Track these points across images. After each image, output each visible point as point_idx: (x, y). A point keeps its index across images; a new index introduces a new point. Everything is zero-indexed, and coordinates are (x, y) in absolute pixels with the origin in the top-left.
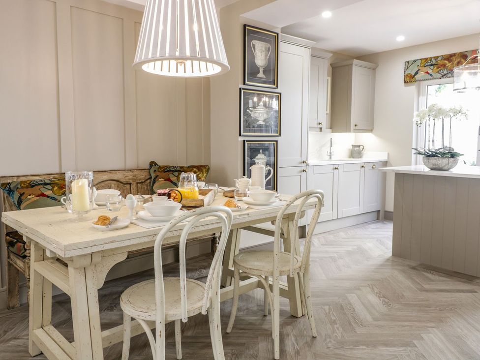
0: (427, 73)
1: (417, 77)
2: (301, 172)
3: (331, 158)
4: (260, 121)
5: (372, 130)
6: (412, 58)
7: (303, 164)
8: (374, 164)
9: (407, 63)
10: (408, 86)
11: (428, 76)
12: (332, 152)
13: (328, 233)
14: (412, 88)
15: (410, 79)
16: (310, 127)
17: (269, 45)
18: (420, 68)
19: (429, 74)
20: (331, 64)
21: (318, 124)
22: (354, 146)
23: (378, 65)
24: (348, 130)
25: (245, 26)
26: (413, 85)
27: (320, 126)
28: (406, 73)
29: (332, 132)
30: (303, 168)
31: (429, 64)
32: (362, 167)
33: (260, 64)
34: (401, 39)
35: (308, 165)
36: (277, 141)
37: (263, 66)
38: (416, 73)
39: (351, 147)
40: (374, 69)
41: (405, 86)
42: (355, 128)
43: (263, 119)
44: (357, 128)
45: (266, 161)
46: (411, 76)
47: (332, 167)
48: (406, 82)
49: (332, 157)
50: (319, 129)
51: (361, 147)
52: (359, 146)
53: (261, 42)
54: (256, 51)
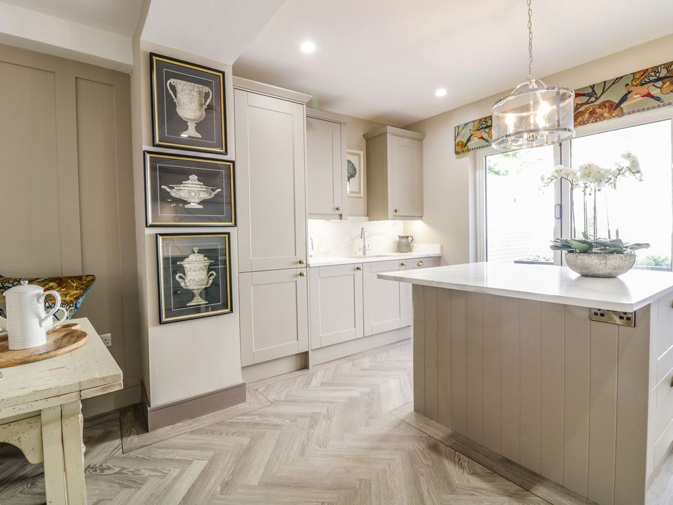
0: (482, 138)
1: (471, 145)
2: (297, 275)
3: (365, 254)
4: (192, 204)
5: (422, 217)
6: (462, 122)
7: (299, 265)
8: (421, 260)
9: (457, 128)
10: (460, 158)
11: (483, 143)
12: (366, 245)
13: (347, 359)
14: (466, 160)
15: (462, 148)
16: (309, 214)
17: (206, 89)
18: (473, 133)
19: (484, 139)
20: (364, 136)
21: (334, 208)
22: (401, 237)
23: (425, 136)
24: (385, 217)
25: (152, 55)
26: (467, 156)
27: (339, 212)
28: (457, 141)
29: (369, 220)
30: (299, 271)
31: (483, 126)
32: (402, 264)
33: (189, 117)
34: (441, 93)
35: (307, 266)
36: (228, 234)
37: (195, 120)
38: (469, 140)
39: (398, 239)
40: (421, 140)
41: (457, 158)
42: (394, 213)
43: (198, 200)
44: (398, 213)
45: (207, 264)
46: (462, 144)
47: (352, 267)
48: (457, 153)
49: (367, 252)
50: (338, 217)
51: (410, 239)
52: (407, 237)
53: (188, 83)
54: (179, 95)
